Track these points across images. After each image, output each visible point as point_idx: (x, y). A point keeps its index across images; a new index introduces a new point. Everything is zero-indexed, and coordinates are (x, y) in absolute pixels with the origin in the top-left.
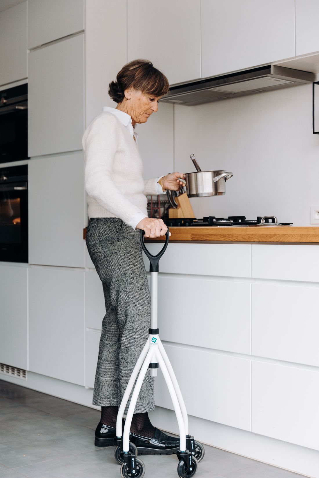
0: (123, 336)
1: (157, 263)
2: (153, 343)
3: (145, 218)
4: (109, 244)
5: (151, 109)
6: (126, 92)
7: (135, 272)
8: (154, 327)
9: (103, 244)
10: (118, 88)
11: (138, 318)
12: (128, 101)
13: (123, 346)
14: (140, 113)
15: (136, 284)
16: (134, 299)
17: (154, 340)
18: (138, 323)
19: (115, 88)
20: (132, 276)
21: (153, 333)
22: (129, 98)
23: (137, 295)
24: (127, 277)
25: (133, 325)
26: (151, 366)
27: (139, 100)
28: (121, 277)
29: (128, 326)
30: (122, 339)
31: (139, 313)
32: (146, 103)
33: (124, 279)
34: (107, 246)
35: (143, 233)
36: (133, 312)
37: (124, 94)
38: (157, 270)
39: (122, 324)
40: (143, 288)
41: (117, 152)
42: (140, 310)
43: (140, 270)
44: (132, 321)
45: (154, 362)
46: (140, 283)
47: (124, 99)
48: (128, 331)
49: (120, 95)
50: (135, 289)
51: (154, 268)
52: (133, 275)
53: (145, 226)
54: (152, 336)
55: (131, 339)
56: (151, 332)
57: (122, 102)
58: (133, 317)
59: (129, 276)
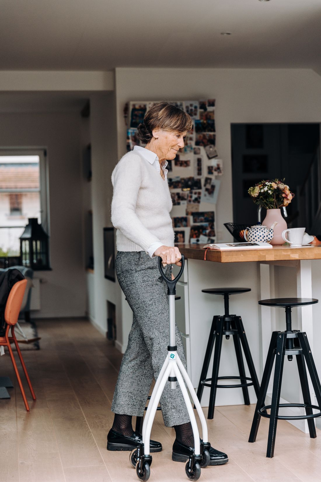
0: (152, 357)
1: (174, 286)
2: (172, 358)
3: (162, 246)
4: (129, 275)
5: (178, 145)
6: (154, 132)
7: (153, 299)
8: (172, 345)
9: (124, 275)
10: (145, 130)
11: (163, 339)
12: (157, 140)
13: (154, 366)
14: (168, 149)
15: (156, 309)
16: (156, 323)
17: (172, 356)
18: (164, 344)
19: (143, 130)
20: (150, 303)
21: (171, 349)
22: (157, 137)
23: (158, 319)
24: (146, 304)
25: (160, 346)
26: (170, 379)
27: (166, 138)
28: (141, 304)
29: (155, 348)
30: (153, 360)
31: (163, 335)
32: (173, 140)
33: (144, 306)
34: (127, 277)
35: (160, 260)
36: (157, 334)
37: (152, 135)
38: (174, 293)
39: (149, 347)
40: (163, 312)
41: (141, 188)
42: (164, 332)
43: (157, 296)
44: (158, 343)
45: (172, 376)
46: (160, 308)
47: (153, 139)
48: (156, 352)
49: (148, 135)
50: (155, 314)
51: (171, 291)
52: (151, 301)
53: (161, 253)
54: (170, 353)
55: (159, 359)
56: (170, 349)
57: (150, 142)
58: (158, 339)
59: (148, 303)
